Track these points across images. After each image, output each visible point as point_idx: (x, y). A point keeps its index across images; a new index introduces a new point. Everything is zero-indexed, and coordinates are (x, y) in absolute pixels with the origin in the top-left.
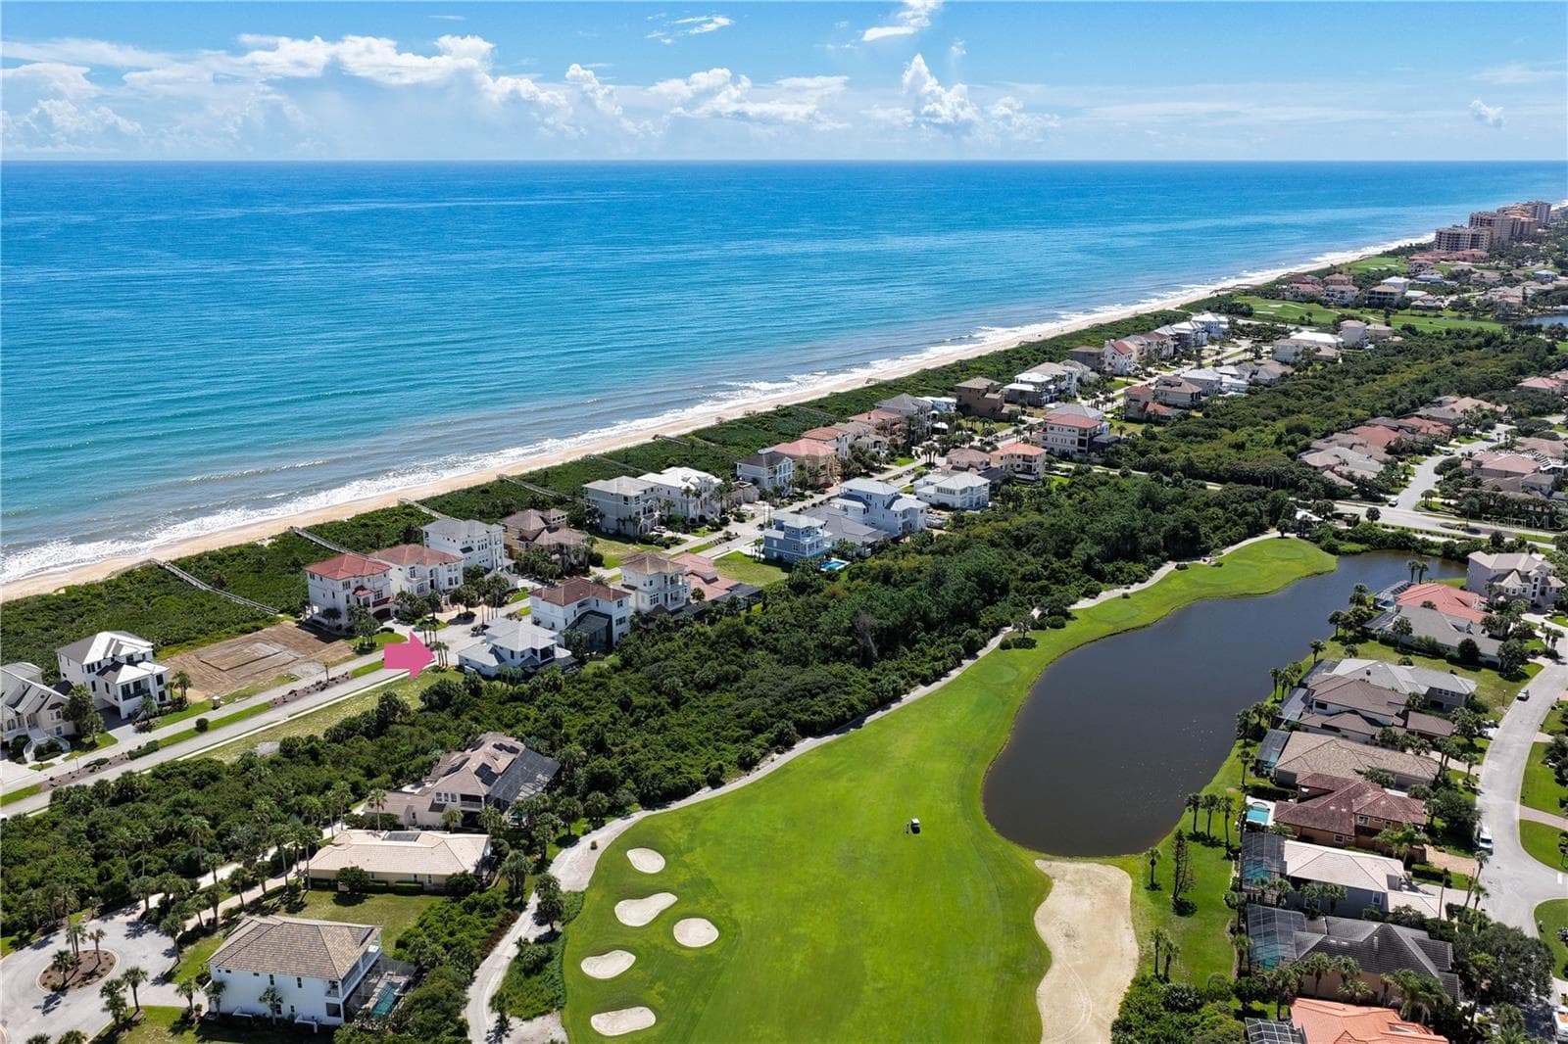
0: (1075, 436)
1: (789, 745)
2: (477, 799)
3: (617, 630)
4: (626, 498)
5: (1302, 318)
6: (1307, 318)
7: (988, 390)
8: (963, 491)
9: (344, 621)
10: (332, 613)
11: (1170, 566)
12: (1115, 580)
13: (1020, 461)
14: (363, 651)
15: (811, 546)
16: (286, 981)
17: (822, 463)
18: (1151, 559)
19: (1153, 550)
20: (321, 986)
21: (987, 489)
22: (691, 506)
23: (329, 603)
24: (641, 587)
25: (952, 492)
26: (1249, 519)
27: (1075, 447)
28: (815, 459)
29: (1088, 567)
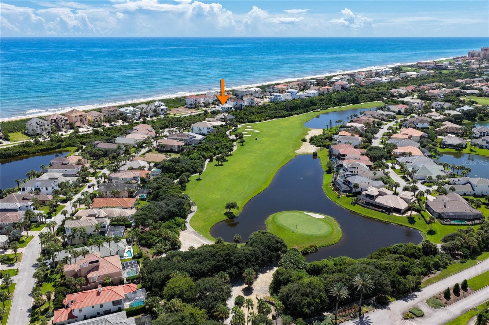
0: (341, 87)
1: (273, 119)
2: (223, 118)
3: (243, 107)
4: (243, 92)
7: (324, 79)
8: (313, 94)
9: (193, 106)
10: (191, 104)
11: (352, 104)
12: (339, 105)
13: (326, 90)
14: (197, 110)
15: (279, 99)
16: (202, 128)
17: (284, 89)
18: (347, 103)
19: (348, 101)
20: (206, 129)
21: (318, 94)
22: (256, 94)
23: (190, 103)
24: (247, 100)
25: (310, 94)
26: (371, 98)
27: (341, 89)
28: (282, 88)
29: (334, 103)
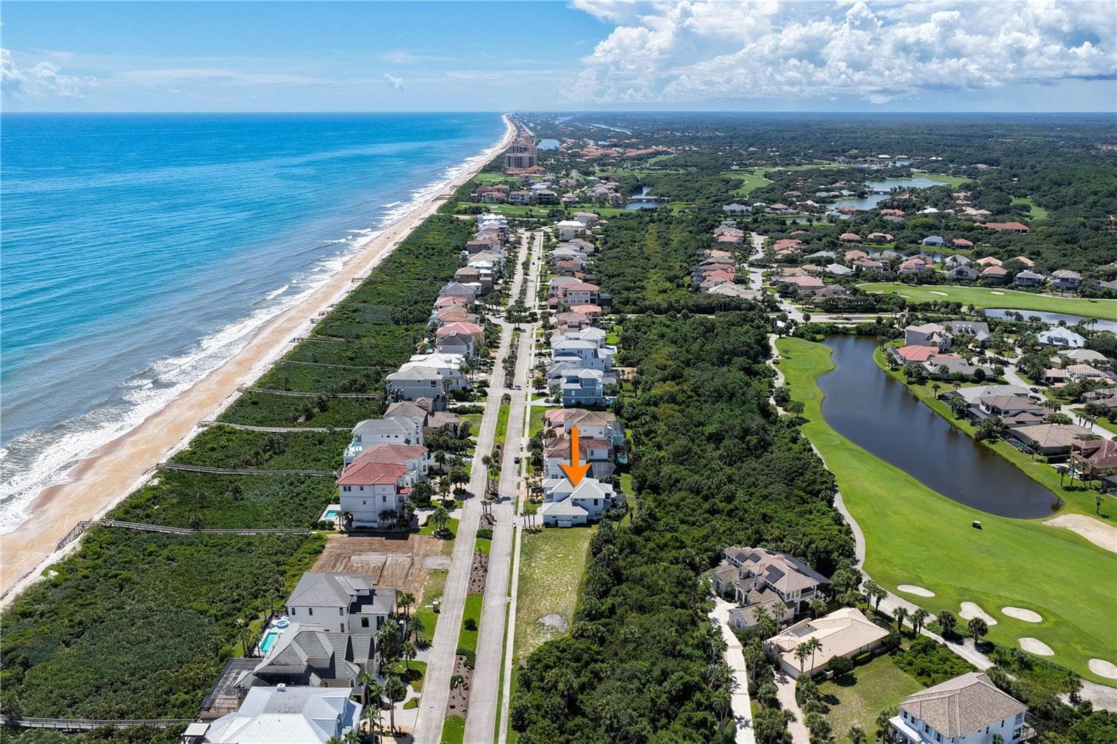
0: (588, 297)
5: (527, 213)
6: (529, 213)
